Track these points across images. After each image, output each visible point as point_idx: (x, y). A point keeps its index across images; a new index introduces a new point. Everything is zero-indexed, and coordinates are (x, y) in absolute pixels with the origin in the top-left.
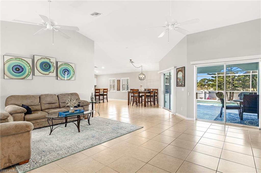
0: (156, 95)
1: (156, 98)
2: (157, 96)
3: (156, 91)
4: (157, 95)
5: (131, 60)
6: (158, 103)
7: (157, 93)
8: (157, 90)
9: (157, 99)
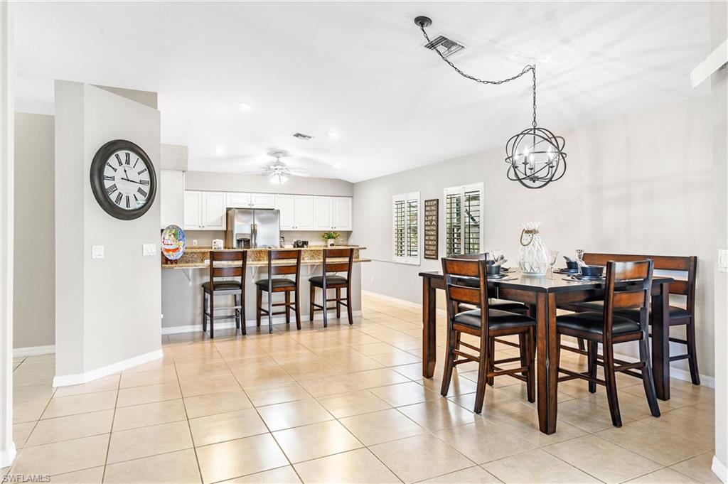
0: (678, 312)
1: (678, 331)
2: (687, 316)
3: (682, 276)
4: (683, 306)
5: (422, 21)
6: (702, 377)
7: (688, 289)
8: (691, 264)
9: (690, 342)
